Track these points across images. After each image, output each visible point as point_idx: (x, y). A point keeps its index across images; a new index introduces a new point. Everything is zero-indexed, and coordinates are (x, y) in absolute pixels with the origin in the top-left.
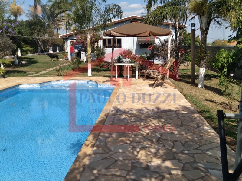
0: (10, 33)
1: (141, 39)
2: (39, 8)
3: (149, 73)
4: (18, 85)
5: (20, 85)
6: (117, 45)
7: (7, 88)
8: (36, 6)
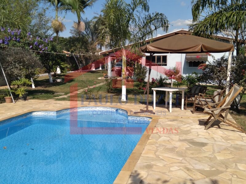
0: (41, 49)
1: (190, 57)
2: (83, 24)
3: (200, 103)
4: (30, 112)
5: (33, 112)
6: (161, 63)
7: (14, 117)
8: (79, 22)
